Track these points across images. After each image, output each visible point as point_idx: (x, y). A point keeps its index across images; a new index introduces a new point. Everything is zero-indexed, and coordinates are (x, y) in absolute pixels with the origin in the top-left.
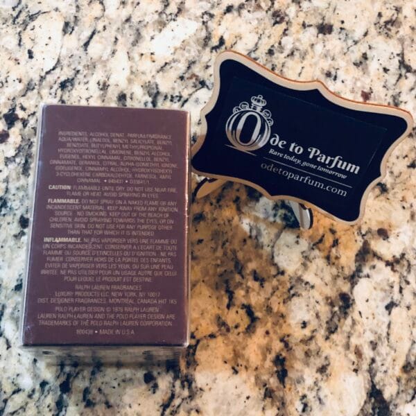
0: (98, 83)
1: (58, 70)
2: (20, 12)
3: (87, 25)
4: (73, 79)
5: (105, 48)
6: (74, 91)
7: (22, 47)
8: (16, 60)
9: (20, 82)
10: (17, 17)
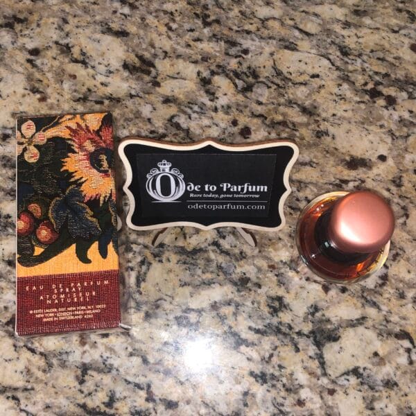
0: (344, 28)
1: (331, 57)
2: (272, 82)
3: (288, 32)
4: (340, 46)
5: (312, 21)
6: (350, 46)
7: (308, 82)
8: (320, 87)
9: (341, 85)
10: (278, 85)
